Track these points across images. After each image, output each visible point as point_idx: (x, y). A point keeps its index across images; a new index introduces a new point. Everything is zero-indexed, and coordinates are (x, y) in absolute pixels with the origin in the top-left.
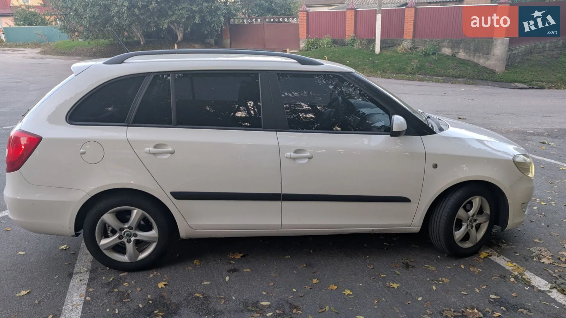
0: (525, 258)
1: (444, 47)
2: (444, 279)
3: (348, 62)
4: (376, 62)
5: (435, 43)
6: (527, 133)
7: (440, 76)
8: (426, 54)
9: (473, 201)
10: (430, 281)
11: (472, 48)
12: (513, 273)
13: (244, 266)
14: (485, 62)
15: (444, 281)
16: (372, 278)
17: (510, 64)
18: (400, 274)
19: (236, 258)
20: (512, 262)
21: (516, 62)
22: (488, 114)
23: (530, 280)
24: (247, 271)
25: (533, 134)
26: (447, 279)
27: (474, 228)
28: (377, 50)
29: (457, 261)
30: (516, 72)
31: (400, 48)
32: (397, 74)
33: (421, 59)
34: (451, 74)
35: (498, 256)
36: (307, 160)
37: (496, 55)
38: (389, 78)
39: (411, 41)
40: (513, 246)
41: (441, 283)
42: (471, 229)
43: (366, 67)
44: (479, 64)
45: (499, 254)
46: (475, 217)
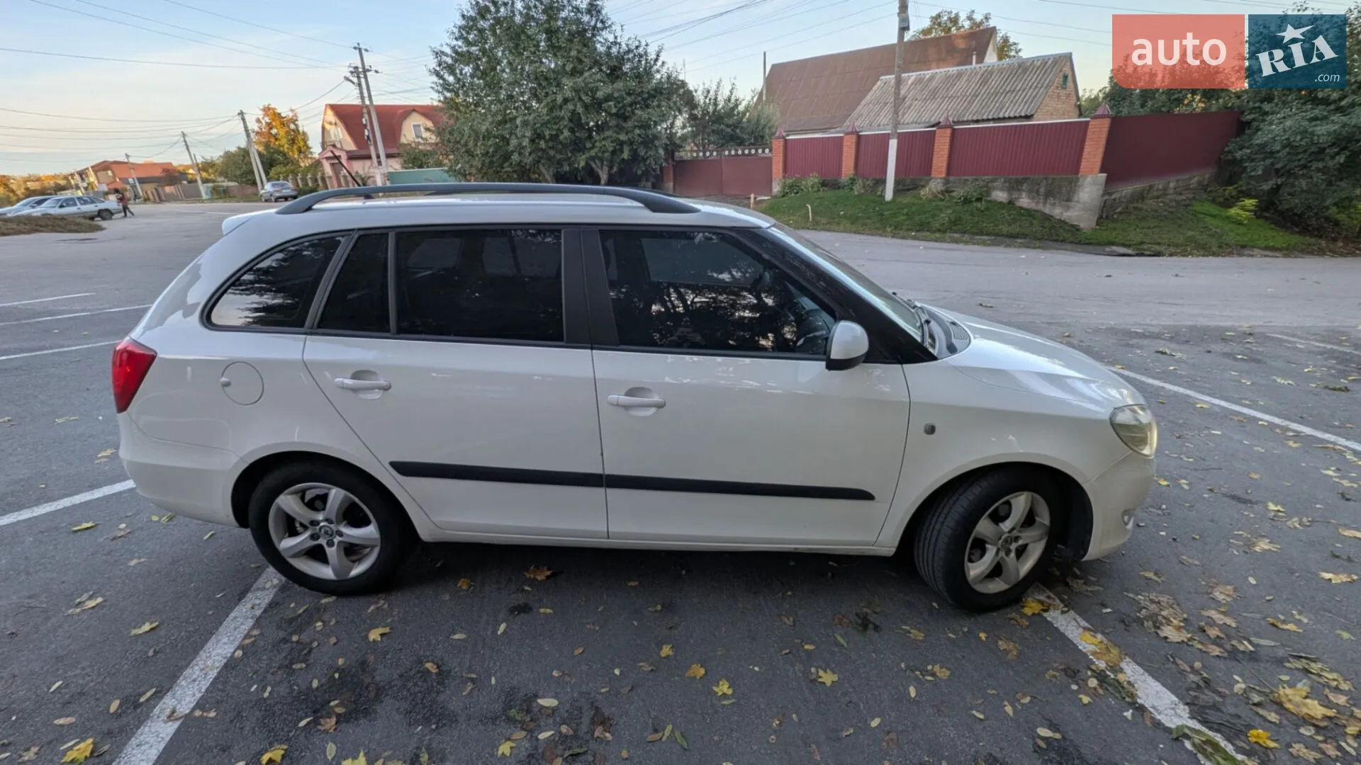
0: (1123, 621)
1: (994, 188)
2: (937, 668)
3: (842, 213)
4: (886, 213)
5: (982, 183)
6: (1131, 332)
7: (987, 235)
8: (967, 201)
9: (1013, 501)
10: (905, 671)
11: (1042, 190)
12: (1093, 663)
13: (545, 600)
14: (1062, 213)
15: (938, 674)
16: (783, 653)
17: (1104, 216)
18: (845, 645)
19: (537, 580)
20: (1094, 630)
21: (1116, 213)
22: (1062, 297)
23: (1133, 686)
24: (545, 614)
25: (1143, 336)
26: (944, 670)
27: (1013, 555)
28: (889, 195)
29: (973, 619)
30: (1115, 229)
31: (924, 192)
32: (917, 231)
33: (957, 208)
34: (1005, 232)
35: (1063, 612)
36: (653, 410)
37: (1081, 201)
38: (903, 238)
39: (943, 181)
40: (1096, 588)
41: (930, 678)
42: (1005, 557)
43: (869, 221)
44: (1052, 217)
45: (1066, 606)
46: (1015, 533)
